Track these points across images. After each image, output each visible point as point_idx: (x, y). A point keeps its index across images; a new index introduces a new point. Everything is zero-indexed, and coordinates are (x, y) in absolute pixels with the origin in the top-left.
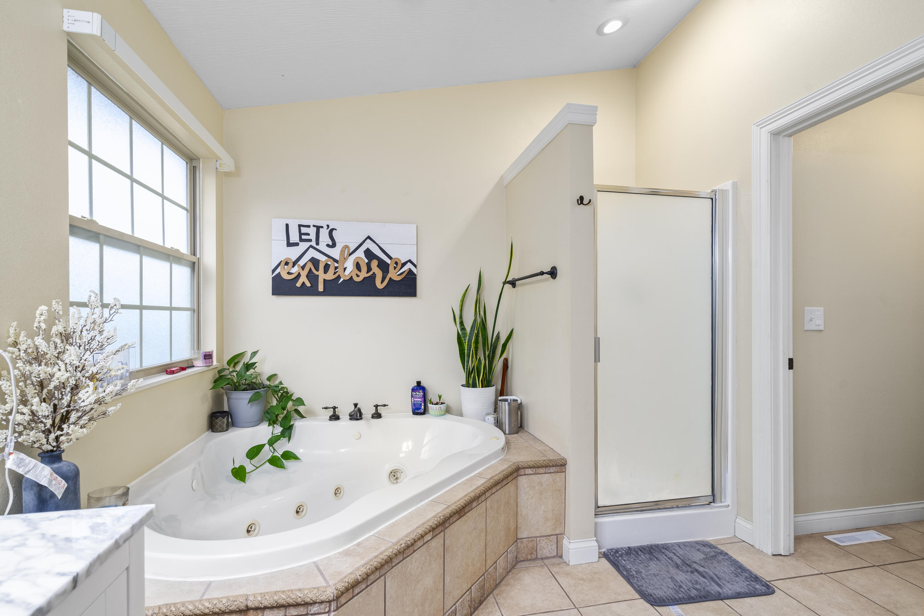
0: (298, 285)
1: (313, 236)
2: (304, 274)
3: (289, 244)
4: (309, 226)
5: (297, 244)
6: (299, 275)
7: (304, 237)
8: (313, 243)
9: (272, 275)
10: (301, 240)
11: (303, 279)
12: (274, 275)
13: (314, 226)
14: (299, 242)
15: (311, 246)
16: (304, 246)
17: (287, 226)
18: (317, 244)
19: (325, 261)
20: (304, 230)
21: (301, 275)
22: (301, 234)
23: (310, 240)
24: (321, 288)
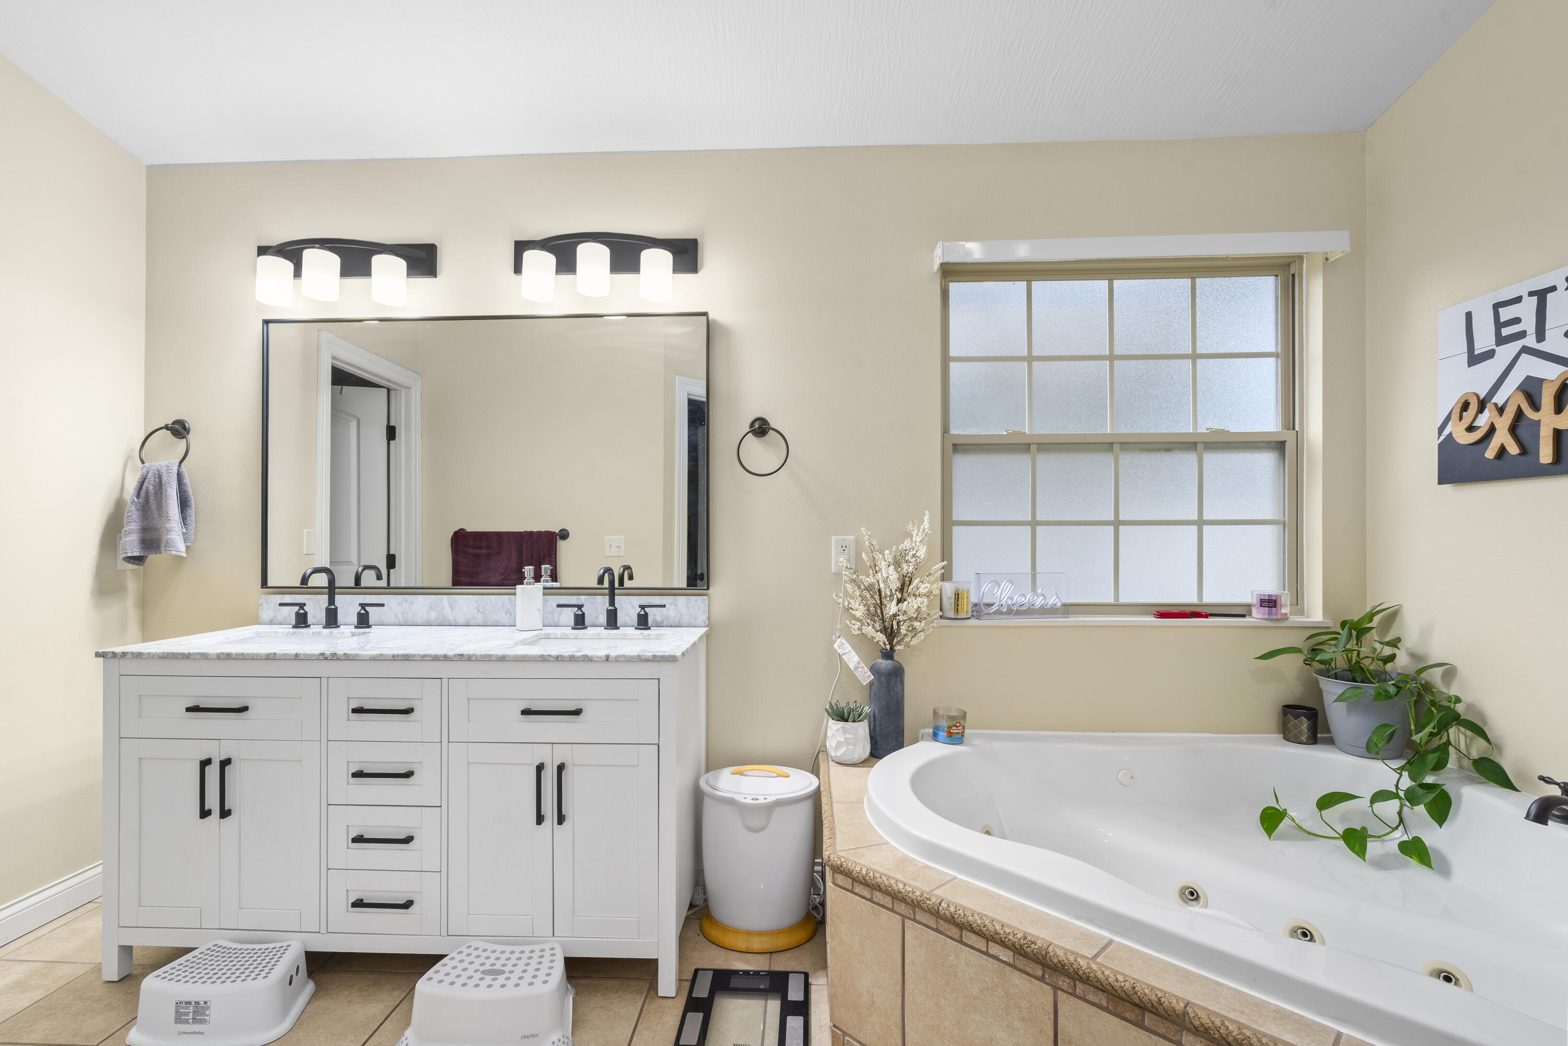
0: (1490, 453)
1: (1529, 324)
2: (1503, 424)
3: (1474, 359)
4: (1518, 300)
5: (1490, 354)
6: (1492, 430)
7: (1506, 332)
8: (1530, 341)
9: (1439, 438)
10: (1501, 340)
11: (1502, 437)
12: (1442, 438)
13: (1531, 294)
14: (1494, 347)
15: (1526, 350)
16: (1506, 352)
17: (1469, 316)
18: (1541, 337)
19: (1557, 378)
20: (1506, 314)
21: (1496, 429)
22: (1499, 325)
23: (1522, 335)
24: (1546, 454)
